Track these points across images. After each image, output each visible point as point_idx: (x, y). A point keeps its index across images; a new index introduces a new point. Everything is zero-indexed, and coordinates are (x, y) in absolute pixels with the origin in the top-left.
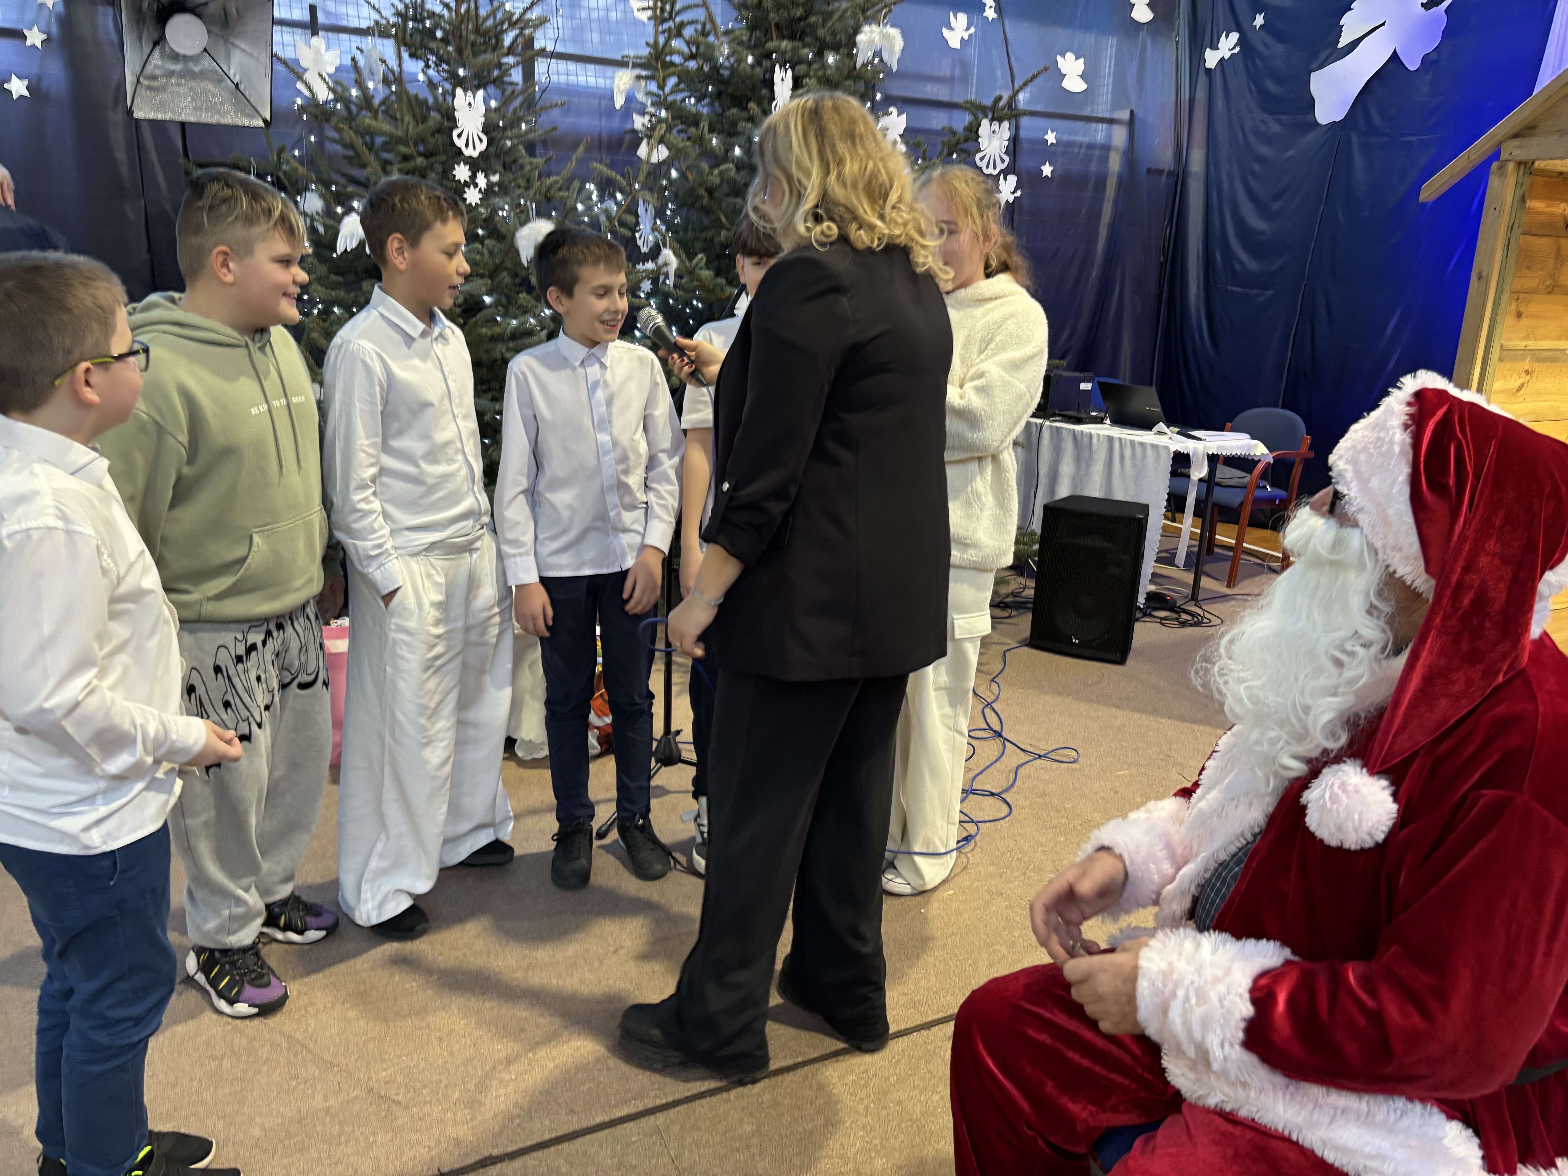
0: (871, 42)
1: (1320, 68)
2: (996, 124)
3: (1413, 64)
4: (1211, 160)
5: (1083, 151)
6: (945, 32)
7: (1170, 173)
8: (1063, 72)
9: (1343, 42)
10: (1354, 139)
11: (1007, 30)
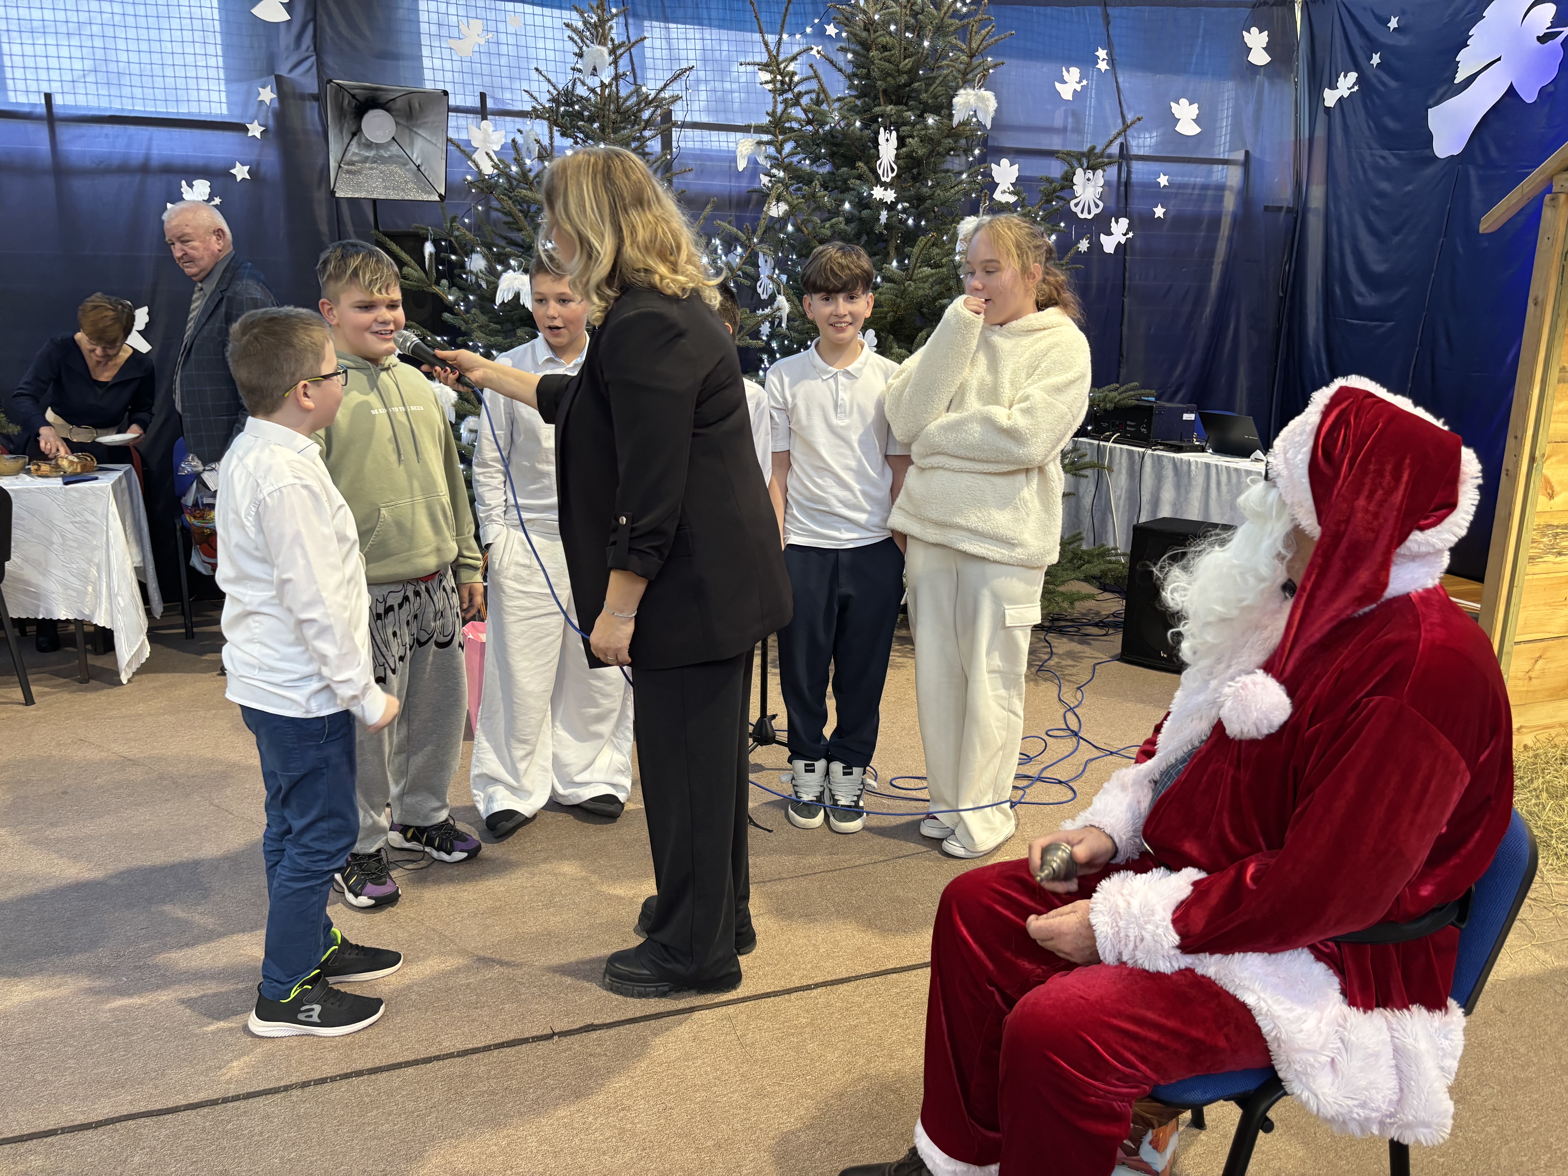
0: (967, 104)
1: (1437, 103)
2: (1090, 174)
3: (1529, 96)
4: (1331, 195)
5: (1196, 192)
6: (1058, 86)
7: (1289, 210)
8: (1177, 116)
9: (1459, 78)
10: (1472, 172)
11: (1120, 80)
